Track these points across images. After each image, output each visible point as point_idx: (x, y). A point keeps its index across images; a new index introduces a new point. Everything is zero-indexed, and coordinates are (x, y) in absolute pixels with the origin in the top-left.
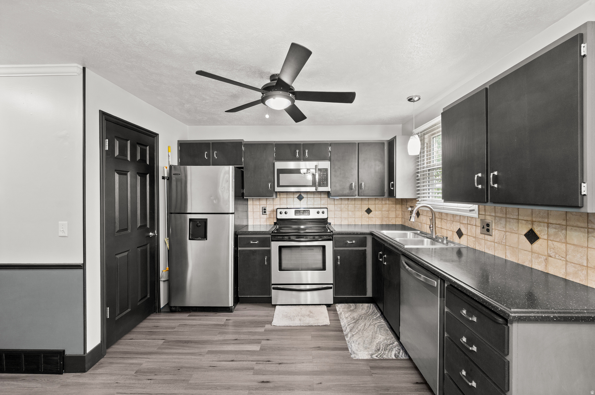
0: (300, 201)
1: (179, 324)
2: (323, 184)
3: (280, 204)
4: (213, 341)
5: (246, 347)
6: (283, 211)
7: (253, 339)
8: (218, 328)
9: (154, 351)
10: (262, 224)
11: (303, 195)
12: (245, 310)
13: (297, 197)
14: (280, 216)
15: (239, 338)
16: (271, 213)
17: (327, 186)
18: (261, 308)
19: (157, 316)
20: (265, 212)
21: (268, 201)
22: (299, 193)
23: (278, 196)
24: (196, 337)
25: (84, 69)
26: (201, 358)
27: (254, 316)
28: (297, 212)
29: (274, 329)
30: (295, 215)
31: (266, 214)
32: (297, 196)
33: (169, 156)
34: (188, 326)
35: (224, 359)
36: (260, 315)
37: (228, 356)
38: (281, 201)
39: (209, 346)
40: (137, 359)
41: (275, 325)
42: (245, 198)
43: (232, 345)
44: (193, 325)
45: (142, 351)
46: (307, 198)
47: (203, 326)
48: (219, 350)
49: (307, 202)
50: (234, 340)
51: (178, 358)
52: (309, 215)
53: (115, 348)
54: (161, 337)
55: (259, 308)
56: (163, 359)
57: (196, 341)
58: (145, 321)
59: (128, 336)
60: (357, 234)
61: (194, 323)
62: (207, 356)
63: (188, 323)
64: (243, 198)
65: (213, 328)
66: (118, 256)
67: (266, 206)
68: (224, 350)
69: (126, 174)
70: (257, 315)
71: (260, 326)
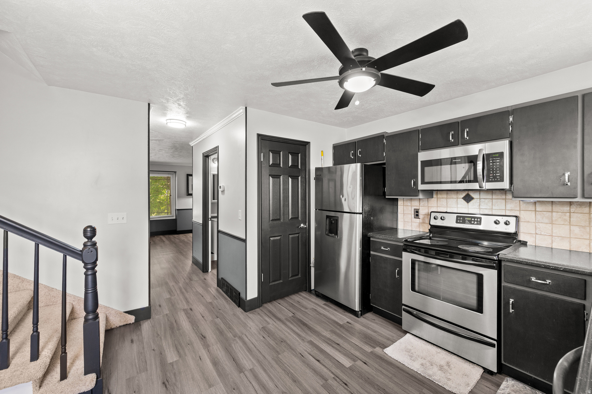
0: (468, 202)
1: (313, 307)
2: (495, 177)
3: (437, 207)
4: (321, 334)
5: (340, 356)
6: (439, 215)
7: (352, 353)
8: (334, 326)
9: (282, 319)
10: (414, 229)
11: (472, 194)
12: (372, 322)
13: (463, 198)
14: (433, 222)
15: (341, 345)
16: (425, 217)
17: (502, 180)
18: (389, 327)
19: (306, 295)
20: (417, 215)
21: (421, 202)
22: (467, 192)
23: (435, 196)
24: (312, 324)
25: (246, 108)
26: (301, 342)
27: (375, 332)
28: (461, 218)
29: (382, 356)
30: (457, 222)
31: (419, 218)
32: (462, 196)
33: (322, 160)
34: (316, 312)
35: (314, 355)
36: (381, 334)
37: (319, 354)
38: (438, 202)
39: (314, 336)
40: (271, 319)
41: (386, 352)
42: (387, 197)
43: (331, 347)
44: (320, 313)
45: (277, 315)
46: (480, 199)
47: (325, 318)
48: (318, 345)
49: (480, 205)
50: (336, 343)
51: (289, 333)
52: (480, 224)
53: (269, 306)
54: (294, 311)
55: (388, 326)
56: (282, 328)
57: (310, 327)
58: (297, 295)
59: (280, 301)
60: (556, 269)
61: (322, 312)
62: (307, 344)
63: (318, 310)
64: (385, 197)
65: (331, 324)
66: (272, 239)
67: (418, 208)
68: (321, 347)
69: (280, 178)
70: (378, 332)
71: (371, 346)
